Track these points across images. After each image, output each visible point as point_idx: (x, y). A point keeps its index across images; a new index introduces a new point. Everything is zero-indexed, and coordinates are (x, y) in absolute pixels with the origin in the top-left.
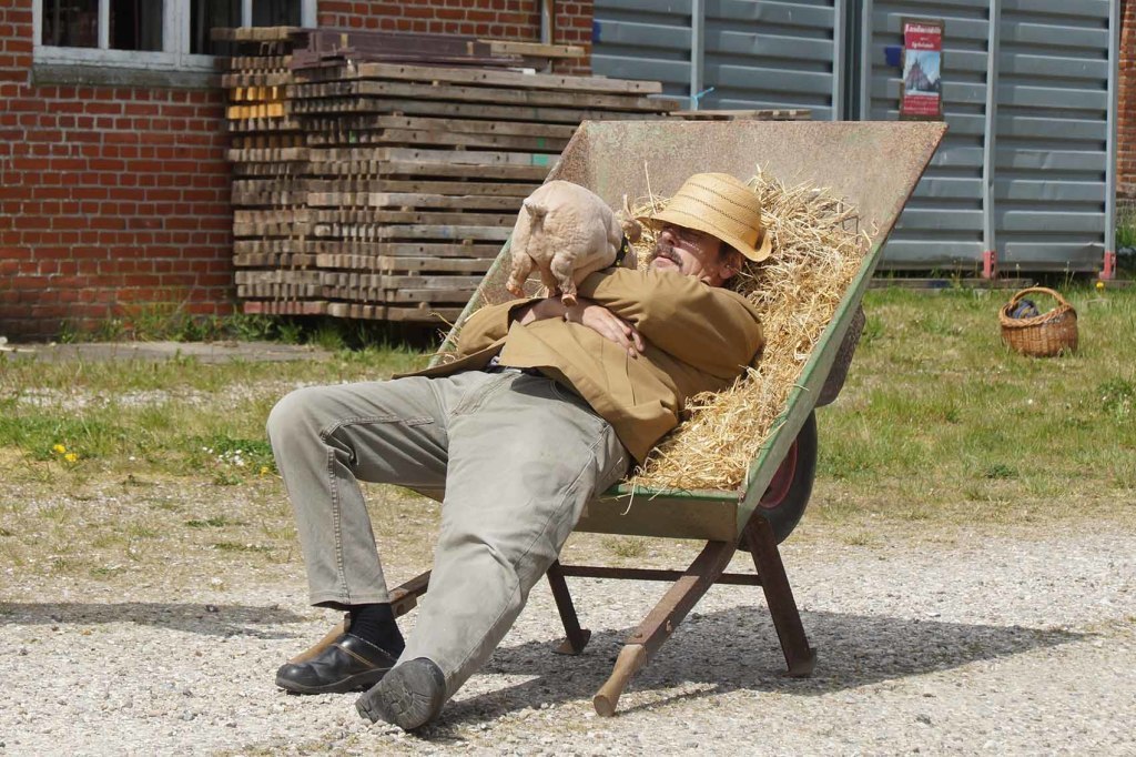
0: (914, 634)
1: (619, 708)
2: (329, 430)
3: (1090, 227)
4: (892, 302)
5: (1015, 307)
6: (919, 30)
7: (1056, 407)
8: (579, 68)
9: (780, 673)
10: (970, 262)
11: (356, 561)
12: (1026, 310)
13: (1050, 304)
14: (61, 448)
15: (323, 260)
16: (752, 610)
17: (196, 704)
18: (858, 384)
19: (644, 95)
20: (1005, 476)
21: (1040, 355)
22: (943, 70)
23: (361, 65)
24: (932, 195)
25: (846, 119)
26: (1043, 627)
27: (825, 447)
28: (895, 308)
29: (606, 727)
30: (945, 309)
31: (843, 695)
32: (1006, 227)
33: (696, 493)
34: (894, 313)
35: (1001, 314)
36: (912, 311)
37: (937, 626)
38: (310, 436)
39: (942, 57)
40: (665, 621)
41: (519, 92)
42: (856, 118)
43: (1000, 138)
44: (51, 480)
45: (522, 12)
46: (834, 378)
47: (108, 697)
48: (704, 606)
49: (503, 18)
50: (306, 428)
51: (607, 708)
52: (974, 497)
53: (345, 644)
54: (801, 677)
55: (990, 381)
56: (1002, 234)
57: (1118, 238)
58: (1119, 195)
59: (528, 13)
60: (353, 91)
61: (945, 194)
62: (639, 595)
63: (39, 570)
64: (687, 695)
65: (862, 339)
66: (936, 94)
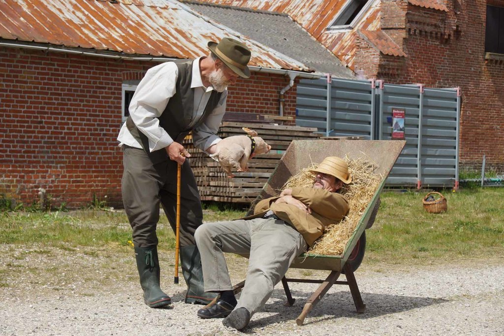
0: (396, 300)
1: (304, 323)
2: (214, 236)
3: (451, 173)
4: (389, 196)
5: (427, 198)
6: (398, 112)
7: (440, 229)
8: (292, 123)
9: (354, 312)
10: (414, 184)
11: (222, 277)
12: (431, 199)
13: (438, 197)
14: (130, 242)
15: (212, 183)
16: (345, 292)
17: (172, 322)
18: (379, 222)
19: (312, 132)
20: (424, 251)
21: (435, 213)
22: (405, 124)
23: (224, 123)
24: (402, 163)
25: (375, 139)
26: (436, 298)
27: (368, 242)
28: (390, 198)
29: (300, 329)
30: (406, 199)
31: (374, 319)
32: (425, 173)
33: (328, 256)
34: (389, 200)
35: (423, 200)
36: (395, 199)
37: (403, 297)
38: (208, 238)
39: (405, 120)
40: (319, 296)
41: (273, 131)
42: (378, 139)
43: (423, 145)
44: (127, 252)
45: (274, 106)
46: (371, 220)
47: (145, 319)
48: (330, 291)
49: (268, 108)
50: (207, 236)
51: (300, 323)
52: (415, 257)
53: (219, 303)
54: (361, 313)
55: (420, 221)
56: (423, 175)
57: (460, 177)
58: (460, 163)
59: (276, 107)
60: (222, 131)
61: (406, 163)
62: (310, 288)
63: (123, 280)
64: (325, 319)
65: (380, 208)
66: (403, 132)
